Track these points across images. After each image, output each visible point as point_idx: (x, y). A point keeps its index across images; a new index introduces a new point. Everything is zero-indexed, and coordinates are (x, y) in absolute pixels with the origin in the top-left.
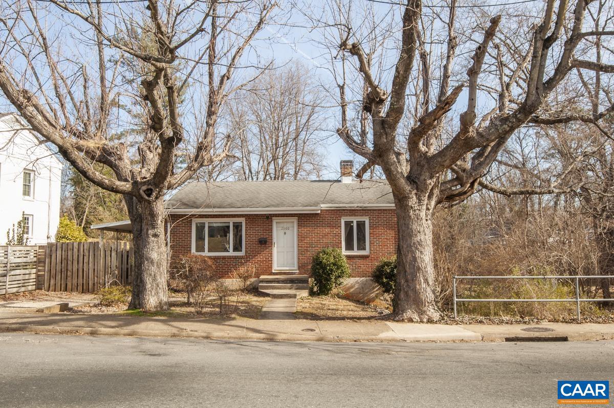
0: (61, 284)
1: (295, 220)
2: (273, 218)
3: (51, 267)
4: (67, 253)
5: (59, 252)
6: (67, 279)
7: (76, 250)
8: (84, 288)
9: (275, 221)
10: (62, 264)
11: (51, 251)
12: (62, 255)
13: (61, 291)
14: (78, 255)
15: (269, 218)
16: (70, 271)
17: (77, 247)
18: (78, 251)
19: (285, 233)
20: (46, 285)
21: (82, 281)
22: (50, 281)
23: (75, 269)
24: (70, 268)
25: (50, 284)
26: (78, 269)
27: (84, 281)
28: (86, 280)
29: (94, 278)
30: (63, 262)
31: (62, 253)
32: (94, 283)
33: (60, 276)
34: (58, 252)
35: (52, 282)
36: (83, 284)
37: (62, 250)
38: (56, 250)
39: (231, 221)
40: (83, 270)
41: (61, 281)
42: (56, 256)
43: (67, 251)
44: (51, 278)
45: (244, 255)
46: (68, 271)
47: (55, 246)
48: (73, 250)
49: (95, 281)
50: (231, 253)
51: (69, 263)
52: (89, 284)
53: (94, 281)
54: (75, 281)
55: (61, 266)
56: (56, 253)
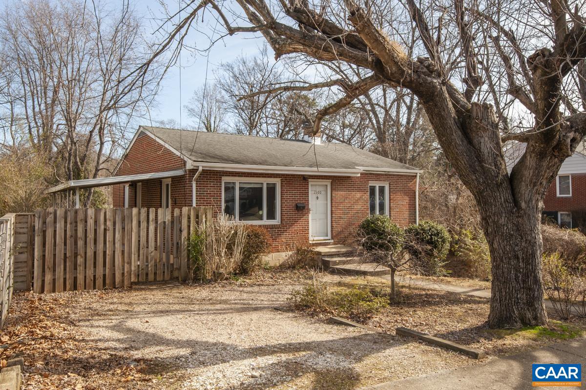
0: (65, 279)
1: (328, 183)
2: (309, 180)
3: (44, 251)
4: (76, 226)
5: (60, 225)
6: (76, 269)
7: (91, 222)
8: (108, 281)
9: (311, 182)
10: (65, 244)
11: (44, 223)
12: (65, 231)
13: (65, 290)
14: (95, 230)
15: (305, 179)
16: (82, 257)
17: (93, 217)
18: (96, 222)
19: (317, 198)
20: (37, 284)
21: (102, 271)
22: (44, 276)
23: (90, 253)
24: (81, 251)
25: (43, 281)
26: (95, 253)
27: (107, 270)
28: (110, 269)
29: (123, 266)
30: (68, 242)
31: (66, 226)
32: (123, 274)
33: (62, 266)
34: (58, 225)
35: (48, 277)
36: (104, 276)
37: (66, 222)
38: (55, 222)
39: (265, 181)
40: (105, 253)
41: (65, 273)
42: (55, 231)
43: (76, 222)
44: (47, 270)
45: (280, 223)
46: (79, 257)
47: (52, 216)
48: (86, 222)
49: (126, 270)
50: (265, 222)
51: (80, 243)
52: (114, 274)
53: (123, 269)
54: (90, 272)
55: (65, 249)
56: (55, 227)
